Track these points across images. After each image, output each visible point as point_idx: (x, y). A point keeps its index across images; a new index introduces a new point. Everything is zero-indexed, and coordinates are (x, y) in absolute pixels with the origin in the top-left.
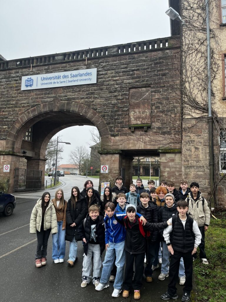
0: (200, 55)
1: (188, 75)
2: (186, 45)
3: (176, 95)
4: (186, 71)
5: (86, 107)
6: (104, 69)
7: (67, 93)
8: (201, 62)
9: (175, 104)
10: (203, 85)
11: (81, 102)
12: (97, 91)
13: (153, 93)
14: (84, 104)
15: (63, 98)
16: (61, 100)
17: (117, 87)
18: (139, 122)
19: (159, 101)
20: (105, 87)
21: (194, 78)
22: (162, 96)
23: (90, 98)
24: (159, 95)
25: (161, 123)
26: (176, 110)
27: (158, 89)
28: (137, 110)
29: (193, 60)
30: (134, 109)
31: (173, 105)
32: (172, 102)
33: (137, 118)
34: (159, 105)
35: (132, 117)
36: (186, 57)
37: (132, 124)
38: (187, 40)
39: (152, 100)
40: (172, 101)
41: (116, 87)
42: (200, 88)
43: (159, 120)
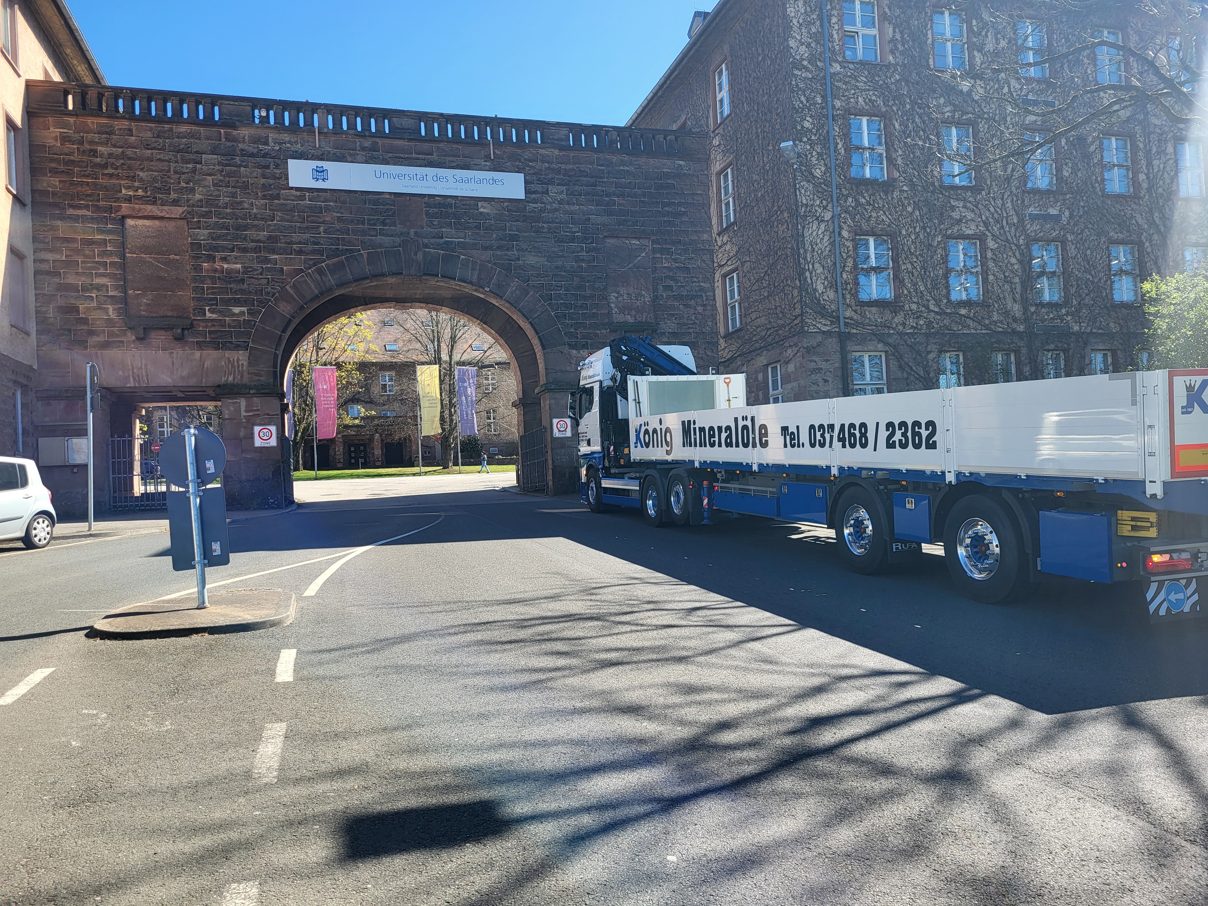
0: (823, 226)
1: (809, 259)
2: (802, 206)
3: (703, 264)
4: (806, 251)
5: (500, 271)
6: (539, 180)
7: (440, 227)
8: (825, 240)
9: (702, 284)
10: (829, 279)
11: (484, 257)
12: (525, 234)
13: (658, 255)
14: (494, 264)
15: (432, 240)
16: (426, 246)
17: (577, 230)
18: (630, 319)
19: (671, 274)
20: (545, 225)
21: (817, 265)
22: (677, 265)
23: (508, 250)
24: (670, 260)
25: (678, 324)
26: (704, 298)
27: (668, 246)
28: (623, 290)
29: (814, 233)
30: (618, 286)
31: (697, 284)
32: (696, 280)
33: (623, 310)
34: (672, 283)
35: (613, 305)
36: (804, 228)
37: (615, 321)
38: (804, 198)
39: (655, 270)
40: (696, 277)
41: (573, 230)
42: (826, 283)
43: (673, 315)
